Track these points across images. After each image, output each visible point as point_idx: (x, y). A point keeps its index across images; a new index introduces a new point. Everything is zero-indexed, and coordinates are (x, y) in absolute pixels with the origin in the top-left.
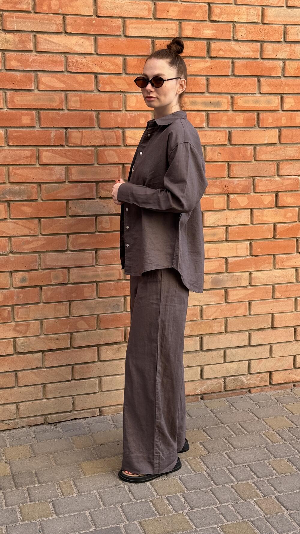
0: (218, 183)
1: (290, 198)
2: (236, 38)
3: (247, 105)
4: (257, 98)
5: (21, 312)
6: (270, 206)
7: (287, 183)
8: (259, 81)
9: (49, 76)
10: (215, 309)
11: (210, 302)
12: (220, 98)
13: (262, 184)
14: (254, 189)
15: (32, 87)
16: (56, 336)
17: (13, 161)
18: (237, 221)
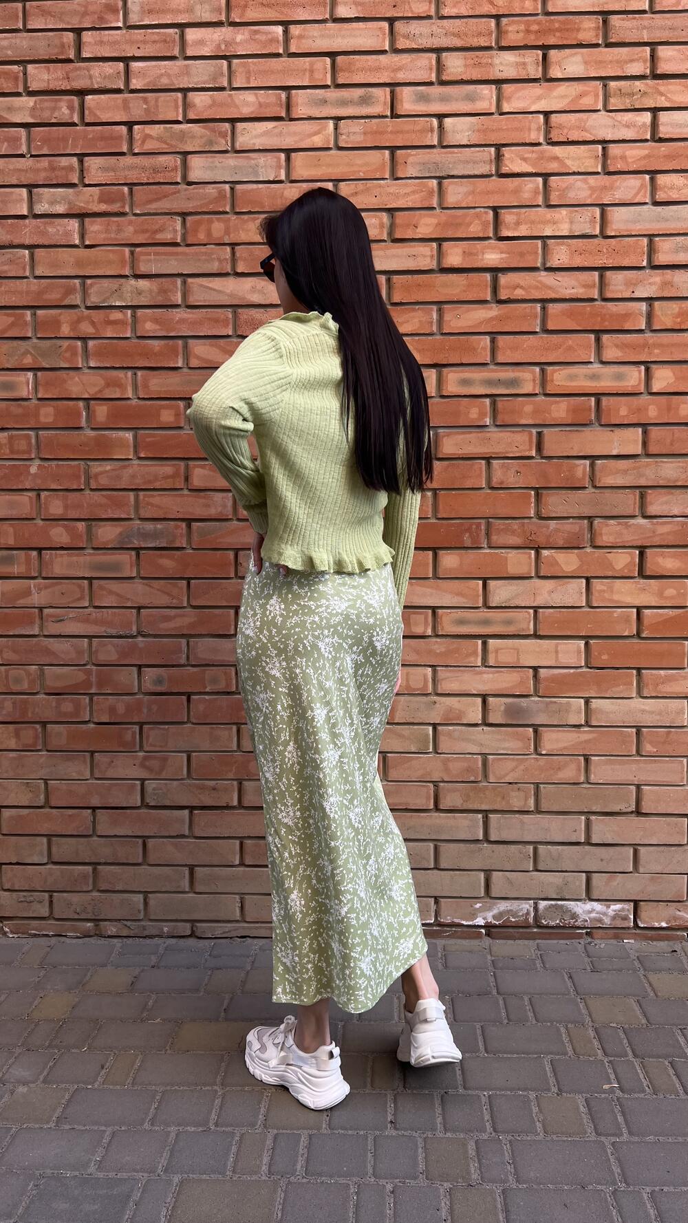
0: (516, 527)
1: (673, 560)
2: (547, 266)
3: (574, 384)
4: (593, 370)
5: (153, 734)
6: (626, 573)
7: (664, 530)
8: (598, 340)
9: (205, 345)
10: (514, 764)
11: (503, 749)
12: (519, 371)
13: (609, 532)
14: (592, 540)
15: (177, 363)
16: (212, 783)
17: (145, 483)
18: (557, 600)
